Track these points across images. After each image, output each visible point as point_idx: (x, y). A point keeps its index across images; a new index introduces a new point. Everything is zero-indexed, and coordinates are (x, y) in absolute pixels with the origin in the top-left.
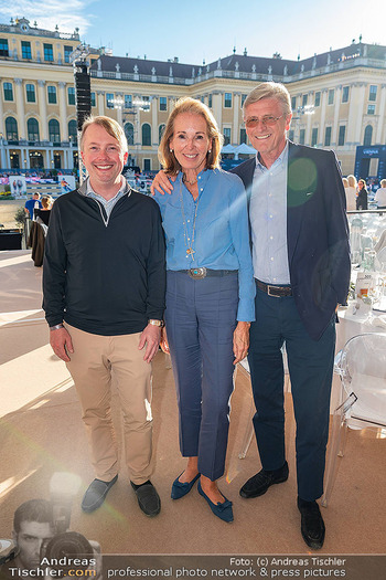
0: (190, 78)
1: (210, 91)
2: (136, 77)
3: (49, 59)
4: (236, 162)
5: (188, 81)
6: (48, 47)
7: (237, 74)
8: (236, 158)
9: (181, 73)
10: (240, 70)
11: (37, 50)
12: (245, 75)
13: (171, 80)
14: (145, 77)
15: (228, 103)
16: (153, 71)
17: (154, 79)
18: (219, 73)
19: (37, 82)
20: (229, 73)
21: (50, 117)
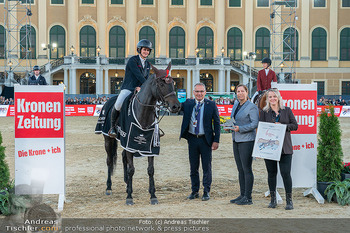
21: (172, 24)
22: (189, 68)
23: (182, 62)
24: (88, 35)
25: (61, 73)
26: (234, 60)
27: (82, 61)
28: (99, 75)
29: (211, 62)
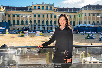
0: (77, 11)
1: (81, 13)
2: (65, 12)
3: (47, 9)
4: (86, 28)
5: (76, 12)
6: (47, 7)
7: (88, 9)
8: (86, 27)
9: (75, 10)
10: (88, 8)
11: (45, 8)
12: (89, 9)
13: (73, 12)
14: (67, 11)
15: (85, 15)
16: (69, 10)
17: (69, 12)
18: (83, 9)
19: (45, 14)
20: (86, 9)
21: (47, 20)
22: (49, 26)
23: (48, 25)
24: (35, 22)
25: (31, 27)
26: (55, 25)
27: (34, 25)
28: (37, 27)
29: (52, 25)
